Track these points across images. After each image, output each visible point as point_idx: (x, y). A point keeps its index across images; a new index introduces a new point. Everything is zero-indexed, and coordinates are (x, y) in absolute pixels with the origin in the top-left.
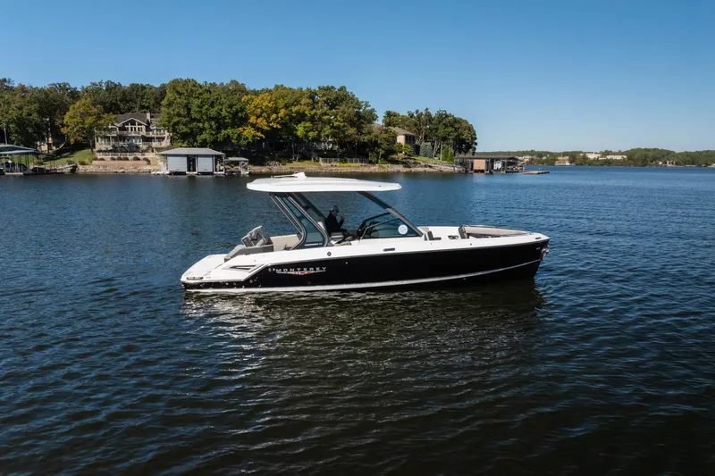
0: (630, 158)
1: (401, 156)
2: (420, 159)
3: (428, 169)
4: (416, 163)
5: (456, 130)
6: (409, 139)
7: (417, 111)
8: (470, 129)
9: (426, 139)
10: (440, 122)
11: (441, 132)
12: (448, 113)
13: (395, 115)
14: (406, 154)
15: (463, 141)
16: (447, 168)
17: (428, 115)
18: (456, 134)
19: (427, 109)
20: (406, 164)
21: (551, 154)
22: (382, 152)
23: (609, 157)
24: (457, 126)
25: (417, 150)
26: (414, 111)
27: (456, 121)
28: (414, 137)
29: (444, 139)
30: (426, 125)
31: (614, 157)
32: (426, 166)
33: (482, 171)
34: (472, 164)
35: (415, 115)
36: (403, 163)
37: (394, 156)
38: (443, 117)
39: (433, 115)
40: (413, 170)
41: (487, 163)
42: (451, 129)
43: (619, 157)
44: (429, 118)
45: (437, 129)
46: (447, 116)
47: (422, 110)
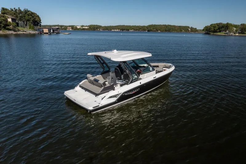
0: (90, 28)
1: (11, 27)
2: (20, 28)
3: (24, 32)
4: (18, 30)
5: (33, 17)
6: (13, 20)
7: (15, 9)
8: (38, 16)
9: (20, 20)
10: (26, 13)
11: (27, 17)
12: (29, 10)
13: (6, 9)
14: (13, 26)
15: (36, 21)
16: (32, 32)
17: (20, 10)
18: (33, 18)
19: (19, 8)
20: (15, 31)
21: (65, 26)
22: (3, 25)
23: (84, 27)
24: (33, 15)
25: (18, 25)
26: (13, 8)
27: (32, 13)
28: (15, 19)
29: (28, 20)
30: (19, 14)
31: (85, 28)
32: (23, 31)
33: (47, 33)
34: (43, 30)
35: (14, 10)
36: (13, 30)
37: (8, 27)
38: (26, 12)
39: (22, 10)
40: (18, 33)
41: (49, 30)
42: (31, 17)
43: (87, 28)
44: (20, 12)
45: (25, 16)
46: (28, 11)
47: (17, 8)
